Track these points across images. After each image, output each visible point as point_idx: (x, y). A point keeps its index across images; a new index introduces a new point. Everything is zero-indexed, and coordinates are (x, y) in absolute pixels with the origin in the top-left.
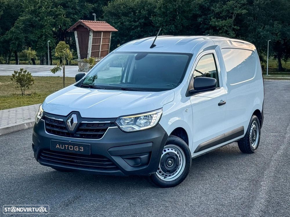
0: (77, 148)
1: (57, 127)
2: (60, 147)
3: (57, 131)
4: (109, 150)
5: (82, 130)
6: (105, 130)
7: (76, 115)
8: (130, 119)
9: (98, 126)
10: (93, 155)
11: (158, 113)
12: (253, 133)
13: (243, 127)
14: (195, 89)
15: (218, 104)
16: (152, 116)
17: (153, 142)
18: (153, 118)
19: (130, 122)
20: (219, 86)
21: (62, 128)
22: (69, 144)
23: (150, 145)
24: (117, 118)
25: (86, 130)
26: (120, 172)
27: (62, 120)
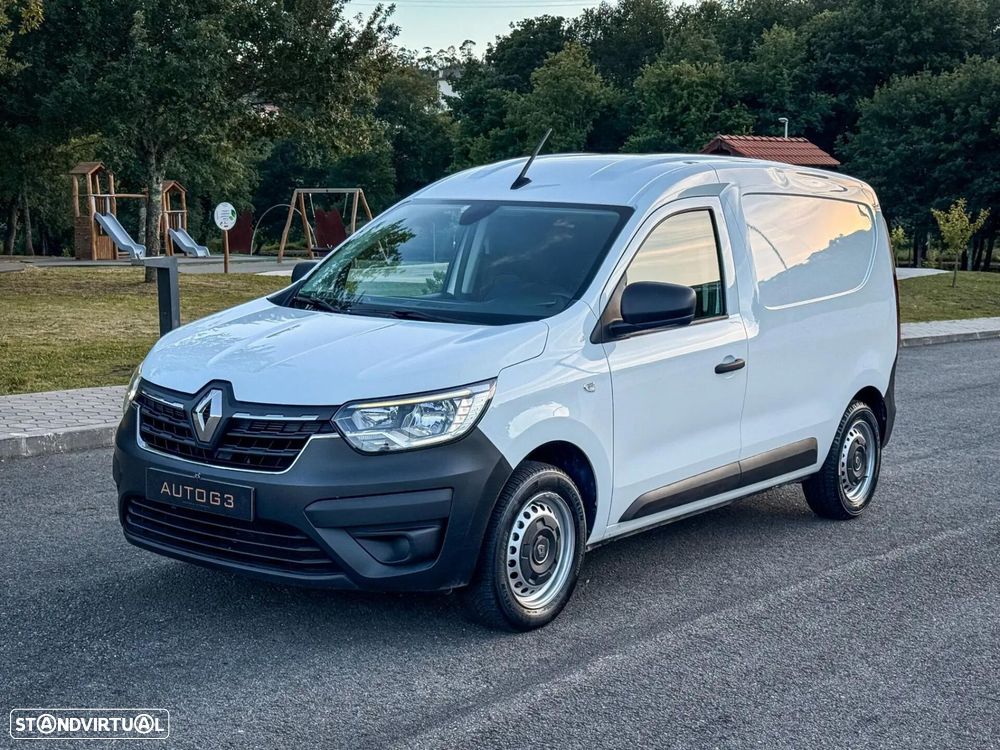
0: (217, 496)
1: (169, 428)
2: (171, 492)
3: (169, 441)
4: (309, 509)
5: (234, 441)
6: (299, 444)
7: (220, 392)
8: (386, 411)
9: (282, 431)
10: (261, 523)
11: (476, 396)
12: (854, 458)
13: (814, 441)
14: (625, 321)
15: (716, 368)
16: (457, 403)
17: (452, 488)
18: (460, 411)
19: (385, 420)
20: (723, 312)
21: (182, 432)
22: (196, 483)
23: (444, 495)
24: (340, 406)
25: (247, 442)
26: (342, 579)
27: (181, 406)
